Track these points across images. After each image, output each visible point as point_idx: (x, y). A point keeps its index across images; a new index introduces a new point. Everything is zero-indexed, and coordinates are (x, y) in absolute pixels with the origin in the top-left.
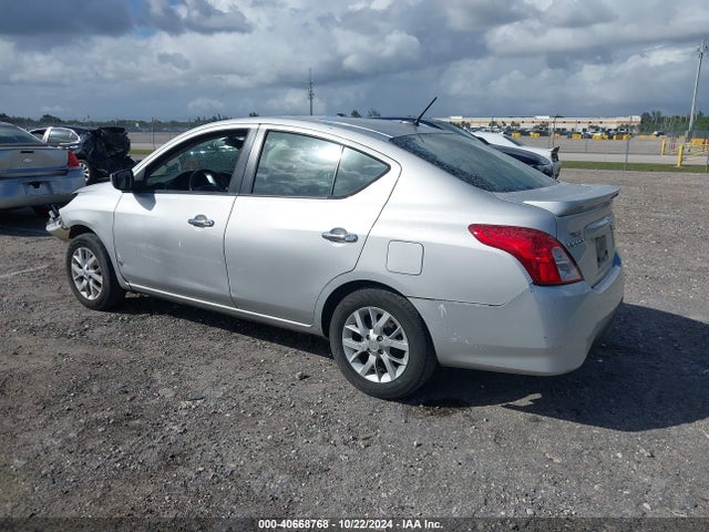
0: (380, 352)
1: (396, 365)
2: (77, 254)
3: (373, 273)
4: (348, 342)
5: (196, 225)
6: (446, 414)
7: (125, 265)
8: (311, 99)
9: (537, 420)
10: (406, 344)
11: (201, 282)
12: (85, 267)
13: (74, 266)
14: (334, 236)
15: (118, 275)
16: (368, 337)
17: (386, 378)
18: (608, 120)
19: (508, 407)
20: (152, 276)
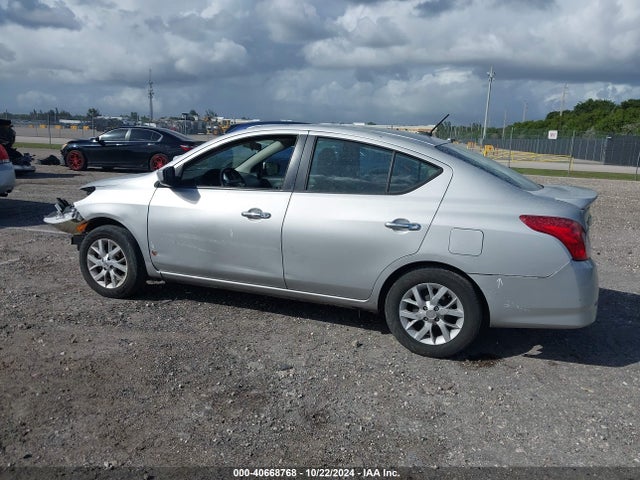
0: (437, 319)
1: (449, 329)
2: (97, 246)
3: (436, 255)
4: (404, 313)
5: (250, 217)
6: (490, 366)
7: (158, 255)
8: (151, 98)
9: (554, 364)
10: (462, 312)
11: (253, 267)
12: (105, 258)
13: (90, 257)
14: (398, 225)
15: (148, 265)
16: (425, 308)
17: (441, 341)
18: (412, 128)
19: (526, 355)
20: (196, 264)
